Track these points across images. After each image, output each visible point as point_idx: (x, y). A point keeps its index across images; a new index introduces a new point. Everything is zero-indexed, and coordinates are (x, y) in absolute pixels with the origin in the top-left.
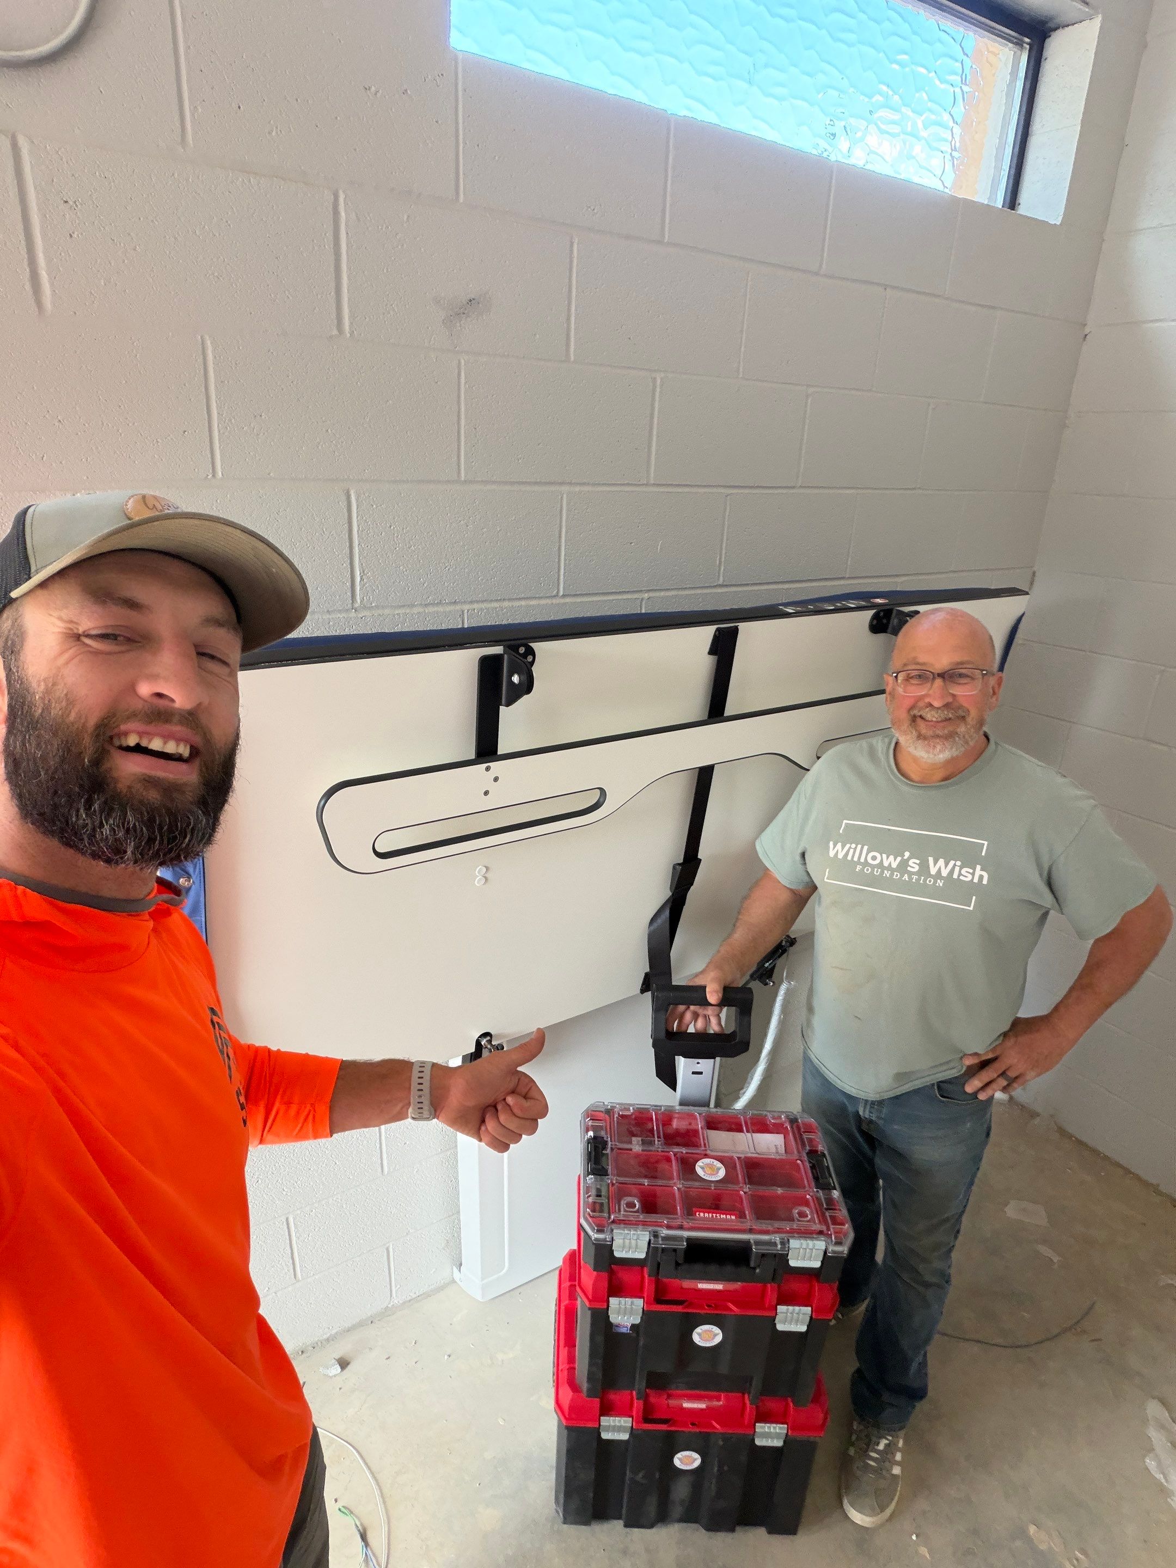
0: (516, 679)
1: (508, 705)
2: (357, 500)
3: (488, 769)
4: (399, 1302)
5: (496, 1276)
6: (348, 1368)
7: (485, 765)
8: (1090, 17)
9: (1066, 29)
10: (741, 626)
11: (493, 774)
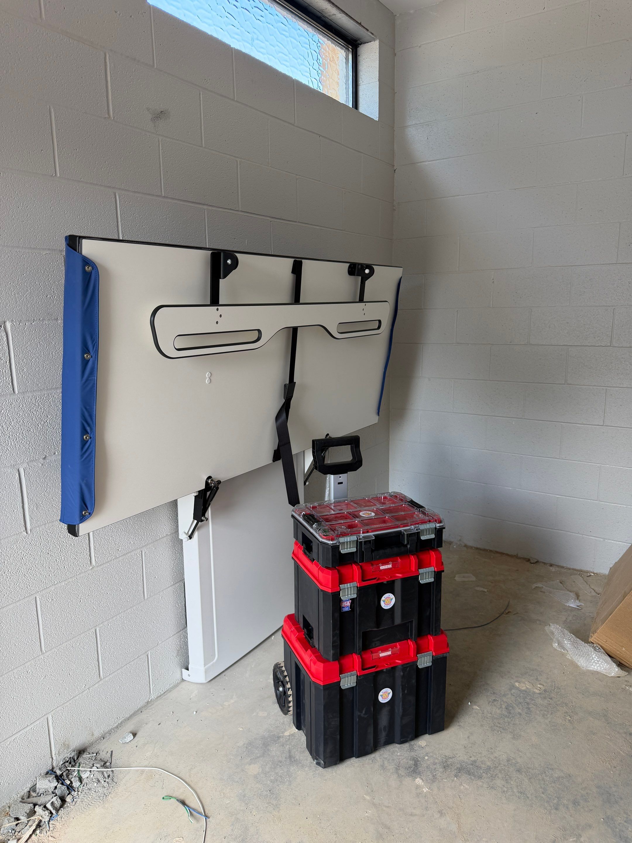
0: (229, 262)
1: (225, 277)
3: (217, 309)
4: (154, 698)
5: (212, 663)
6: (137, 736)
7: (217, 307)
8: (374, 40)
9: (365, 44)
10: (303, 261)
11: (219, 312)
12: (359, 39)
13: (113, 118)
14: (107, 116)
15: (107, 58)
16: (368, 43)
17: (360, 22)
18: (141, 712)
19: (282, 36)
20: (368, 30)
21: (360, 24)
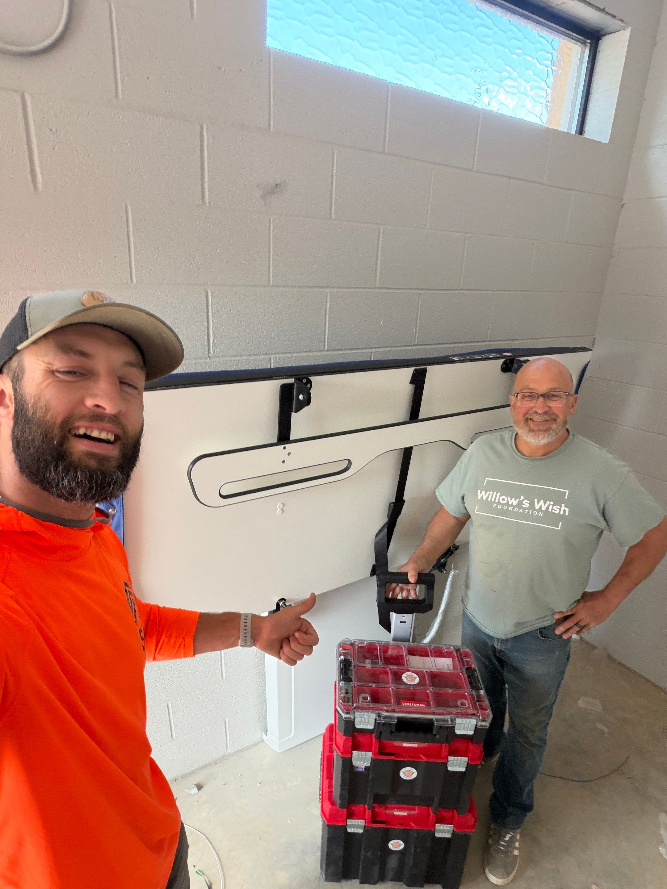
0: (301, 397)
1: (297, 411)
2: (212, 296)
3: (284, 448)
4: (231, 752)
5: (287, 738)
6: (202, 789)
7: (283, 446)
8: (624, 29)
9: (611, 35)
10: (429, 368)
11: (287, 451)
12: (602, 29)
13: (208, 204)
14: (201, 202)
15: (205, 131)
16: (614, 32)
17: (603, 8)
18: (216, 763)
19: (484, 44)
20: (614, 17)
21: (603, 10)
